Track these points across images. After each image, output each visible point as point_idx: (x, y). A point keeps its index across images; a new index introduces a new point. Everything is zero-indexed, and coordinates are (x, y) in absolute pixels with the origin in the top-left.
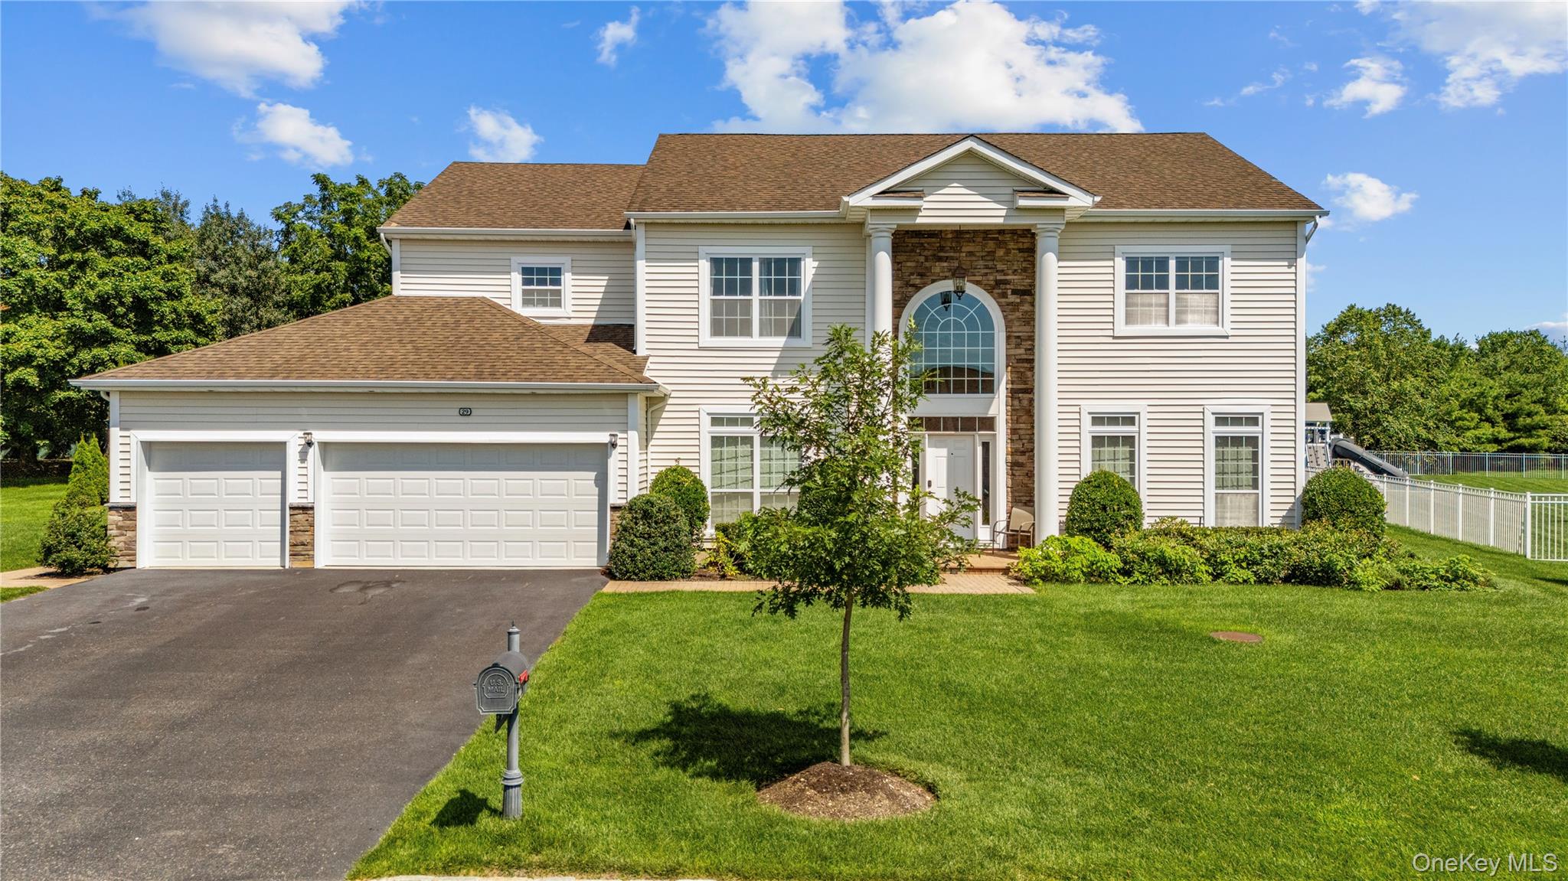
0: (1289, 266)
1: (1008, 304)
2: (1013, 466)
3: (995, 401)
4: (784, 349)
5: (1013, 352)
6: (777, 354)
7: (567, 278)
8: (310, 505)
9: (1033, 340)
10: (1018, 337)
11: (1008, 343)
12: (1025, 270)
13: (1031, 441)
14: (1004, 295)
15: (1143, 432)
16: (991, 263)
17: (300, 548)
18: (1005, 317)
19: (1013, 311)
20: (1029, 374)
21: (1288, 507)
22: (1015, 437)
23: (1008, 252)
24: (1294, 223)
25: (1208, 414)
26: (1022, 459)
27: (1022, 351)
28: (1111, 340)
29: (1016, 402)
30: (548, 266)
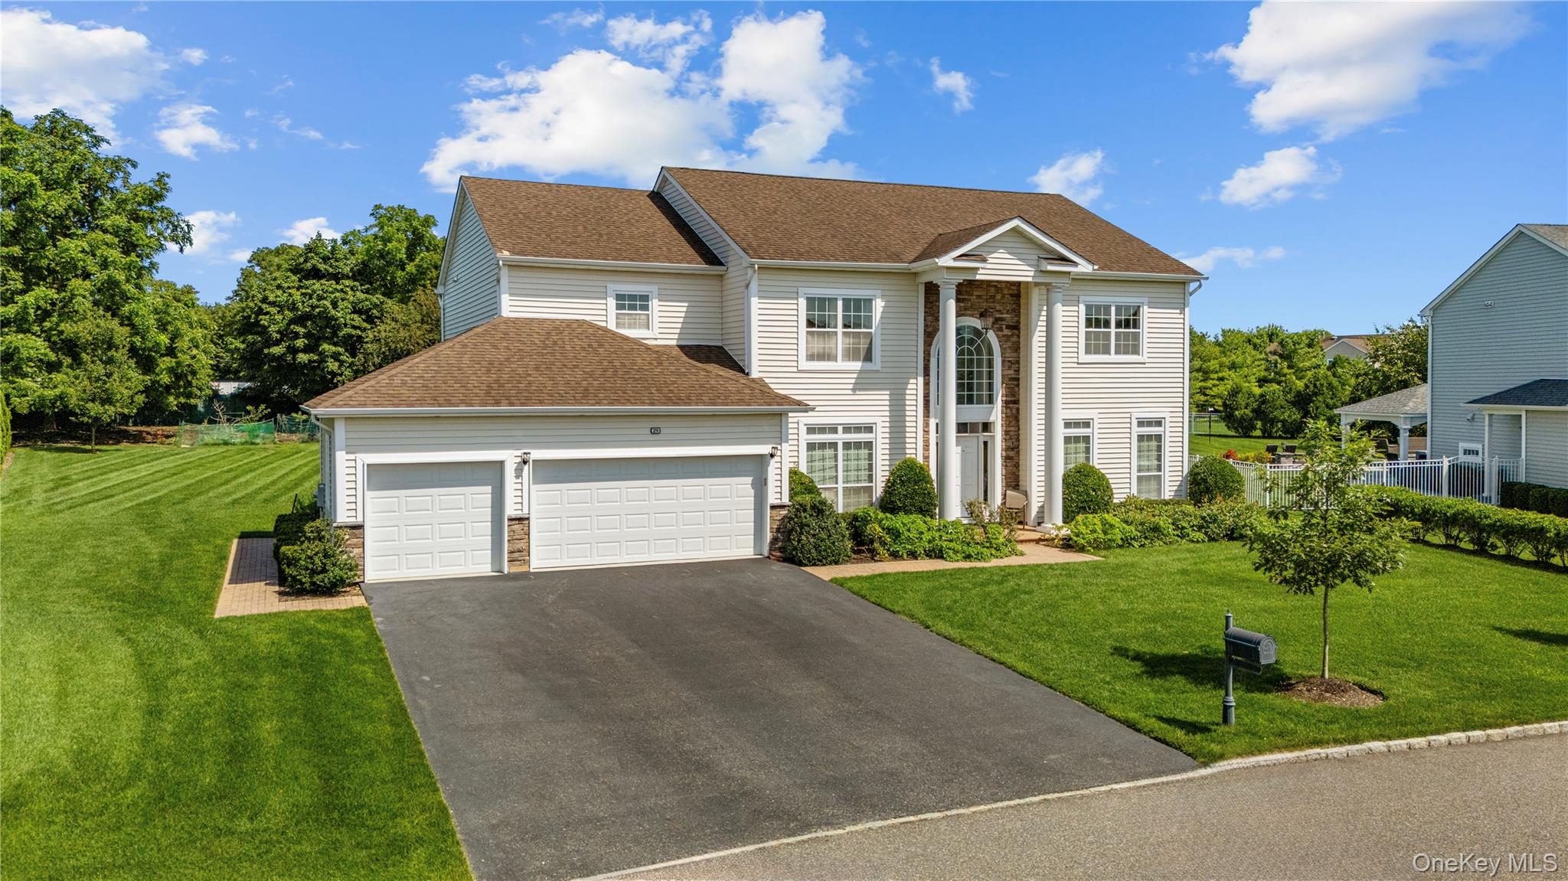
0: (1180, 314)
1: (1003, 336)
2: (1007, 459)
3: (995, 410)
4: (861, 372)
5: (1006, 372)
6: (855, 376)
7: (655, 304)
8: (526, 516)
9: (1019, 364)
10: (1009, 361)
11: (1003, 366)
12: (1014, 310)
13: (1018, 440)
14: (1001, 329)
15: (1095, 432)
16: (992, 305)
17: (516, 555)
18: (1001, 346)
19: (1006, 341)
20: (1016, 389)
21: (1178, 483)
22: (1008, 437)
23: (1003, 296)
24: (1184, 283)
25: (1133, 419)
26: (1011, 454)
27: (1012, 372)
28: (1075, 365)
29: (1008, 411)
30: (638, 293)
